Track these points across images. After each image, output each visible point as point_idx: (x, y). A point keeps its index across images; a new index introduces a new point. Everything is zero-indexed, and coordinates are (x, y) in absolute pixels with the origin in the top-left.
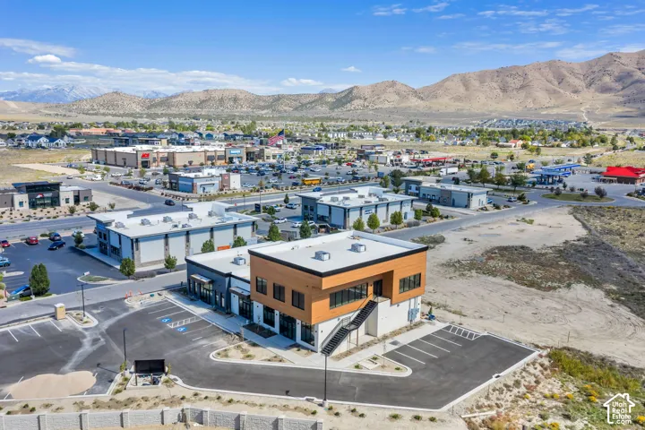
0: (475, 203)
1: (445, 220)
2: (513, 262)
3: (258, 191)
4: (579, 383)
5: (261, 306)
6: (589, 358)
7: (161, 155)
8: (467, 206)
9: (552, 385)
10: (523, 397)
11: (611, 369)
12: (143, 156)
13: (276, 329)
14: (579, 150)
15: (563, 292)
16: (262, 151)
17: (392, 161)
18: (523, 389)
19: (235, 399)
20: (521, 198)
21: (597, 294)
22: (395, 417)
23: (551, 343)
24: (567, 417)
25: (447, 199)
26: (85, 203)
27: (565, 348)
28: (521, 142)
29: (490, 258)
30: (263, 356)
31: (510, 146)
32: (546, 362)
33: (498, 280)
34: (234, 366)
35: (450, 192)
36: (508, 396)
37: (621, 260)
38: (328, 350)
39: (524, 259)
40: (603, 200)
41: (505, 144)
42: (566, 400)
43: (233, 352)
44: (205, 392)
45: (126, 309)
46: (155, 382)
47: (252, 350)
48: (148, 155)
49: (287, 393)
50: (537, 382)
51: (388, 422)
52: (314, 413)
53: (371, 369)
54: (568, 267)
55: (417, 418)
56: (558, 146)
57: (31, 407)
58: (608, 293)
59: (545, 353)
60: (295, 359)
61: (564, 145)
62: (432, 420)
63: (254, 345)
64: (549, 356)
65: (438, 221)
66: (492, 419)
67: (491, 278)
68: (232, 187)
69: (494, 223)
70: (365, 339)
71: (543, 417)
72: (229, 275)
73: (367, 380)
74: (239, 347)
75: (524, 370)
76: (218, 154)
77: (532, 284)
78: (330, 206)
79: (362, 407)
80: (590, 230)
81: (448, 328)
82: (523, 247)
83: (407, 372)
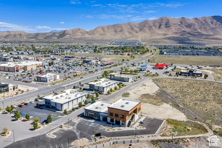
0: (130, 81)
1: (125, 87)
2: (148, 99)
3: (66, 80)
4: (173, 125)
5: (110, 118)
6: (173, 120)
7: (22, 67)
8: (128, 81)
9: (169, 127)
10: (166, 129)
11: (178, 122)
12: (17, 68)
13: (115, 123)
14: (143, 55)
15: (162, 105)
16: (53, 62)
17: (95, 64)
18: (165, 128)
19: (119, 138)
20: (139, 77)
21: (169, 105)
22: (149, 137)
23: (166, 118)
24: (174, 132)
25: (122, 80)
26: (16, 90)
27: (169, 119)
28: (127, 53)
29: (143, 98)
30: (116, 129)
31: (124, 55)
32: (166, 122)
33: (148, 104)
34: (112, 132)
35: (123, 78)
36: (164, 130)
37: (170, 96)
38: (128, 126)
39: (150, 98)
40: (158, 76)
41: (123, 54)
42: (173, 129)
43: (110, 129)
44: (113, 138)
45: (75, 123)
46: (101, 138)
47: (114, 128)
48: (18, 68)
49: (127, 136)
50: (167, 126)
51: (148, 138)
52: (135, 138)
53: (138, 128)
54: (160, 99)
55: (152, 136)
56: (137, 54)
57: (82, 146)
58: (171, 105)
59: (166, 120)
60: (123, 129)
61: (139, 53)
62: (155, 136)
63: (112, 127)
64: (167, 121)
65: (124, 87)
66: (163, 134)
67: (146, 104)
68: (57, 79)
69: (137, 86)
70: (133, 122)
71: (171, 132)
72: (100, 112)
73: (139, 131)
74: (110, 128)
75: (164, 124)
76: (40, 65)
77: (155, 105)
78: (99, 87)
79: (142, 136)
80: (160, 87)
81: (146, 118)
82: (148, 94)
83: (145, 128)
